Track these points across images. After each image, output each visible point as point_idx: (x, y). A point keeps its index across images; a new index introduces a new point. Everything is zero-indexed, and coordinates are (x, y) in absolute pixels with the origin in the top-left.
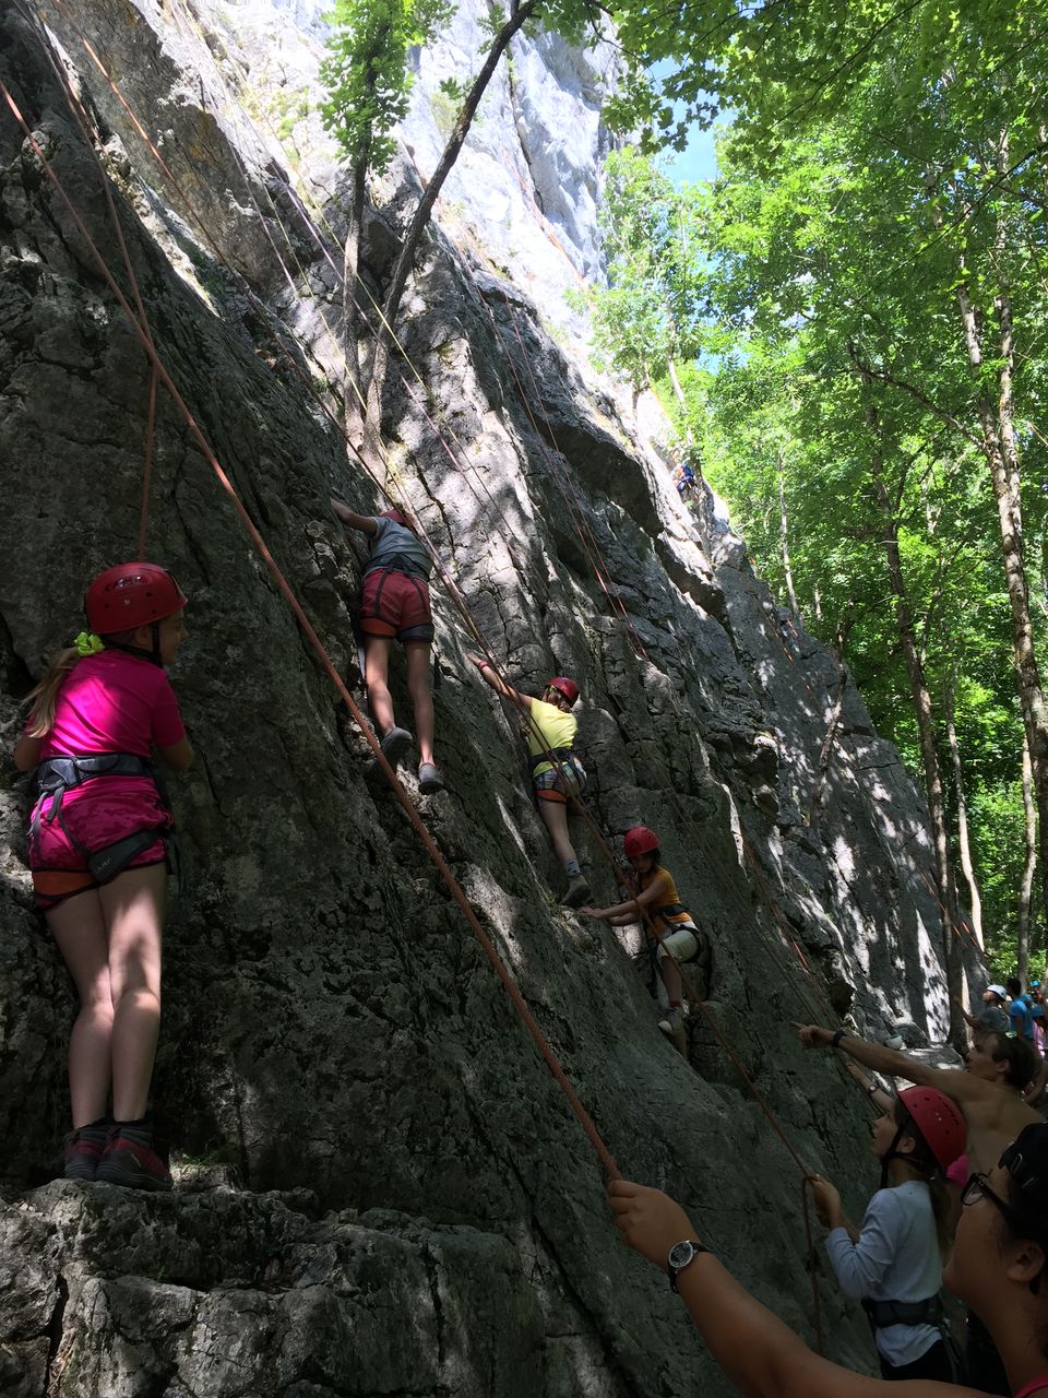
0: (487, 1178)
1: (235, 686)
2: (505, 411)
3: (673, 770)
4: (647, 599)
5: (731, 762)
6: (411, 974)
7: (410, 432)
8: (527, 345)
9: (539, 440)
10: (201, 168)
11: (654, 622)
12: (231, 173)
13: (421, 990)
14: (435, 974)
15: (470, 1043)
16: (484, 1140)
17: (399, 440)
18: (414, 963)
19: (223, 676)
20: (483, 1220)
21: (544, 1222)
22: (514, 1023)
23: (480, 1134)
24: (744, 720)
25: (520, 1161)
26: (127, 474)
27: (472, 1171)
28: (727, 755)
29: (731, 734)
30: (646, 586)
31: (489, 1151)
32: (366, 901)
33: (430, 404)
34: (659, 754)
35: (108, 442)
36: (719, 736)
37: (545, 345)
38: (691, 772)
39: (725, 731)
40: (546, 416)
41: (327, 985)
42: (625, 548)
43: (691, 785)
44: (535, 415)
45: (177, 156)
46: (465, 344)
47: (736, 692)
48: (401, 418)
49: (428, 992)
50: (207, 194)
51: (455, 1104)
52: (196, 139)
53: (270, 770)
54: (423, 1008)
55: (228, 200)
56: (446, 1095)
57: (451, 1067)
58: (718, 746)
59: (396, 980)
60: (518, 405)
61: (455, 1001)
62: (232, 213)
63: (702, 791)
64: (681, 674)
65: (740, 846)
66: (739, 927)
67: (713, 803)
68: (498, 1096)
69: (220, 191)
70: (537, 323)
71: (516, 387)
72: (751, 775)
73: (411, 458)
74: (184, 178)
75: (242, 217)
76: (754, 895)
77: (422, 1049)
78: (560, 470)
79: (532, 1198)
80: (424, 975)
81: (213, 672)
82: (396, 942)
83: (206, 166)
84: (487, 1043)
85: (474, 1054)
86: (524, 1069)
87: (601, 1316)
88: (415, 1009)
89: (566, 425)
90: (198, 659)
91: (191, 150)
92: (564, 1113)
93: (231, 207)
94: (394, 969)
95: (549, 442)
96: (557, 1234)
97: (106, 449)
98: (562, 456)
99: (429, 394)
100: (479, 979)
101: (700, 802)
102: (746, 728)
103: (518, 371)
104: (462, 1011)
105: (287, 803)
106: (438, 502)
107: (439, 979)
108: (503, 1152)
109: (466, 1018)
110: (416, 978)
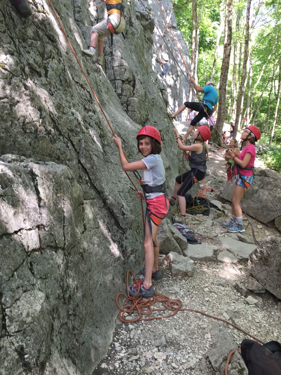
0: (59, 145)
6: (20, 53)
13: (25, 62)
15: (50, 90)
16: (58, 130)
18: (22, 49)
21: (83, 161)
22: (69, 86)
23: (56, 127)
25: (73, 139)
27: (53, 141)
29: (141, 13)
31: (60, 134)
36: (137, 13)
43: (130, 23)
49: (29, 64)
54: (27, 70)
61: (43, 72)
63: (134, 25)
68: (63, 113)
72: (145, 30)
79: (78, 153)
80: (27, 56)
82: (12, 38)
84: (58, 92)
85: (52, 95)
87: (103, 192)
88: (23, 69)
94: (10, 49)
96: (88, 166)
100: (53, 64)
101: (133, 29)
104: (46, 76)
107: (34, 59)
108: (66, 135)
109: (48, 79)
110: (23, 56)
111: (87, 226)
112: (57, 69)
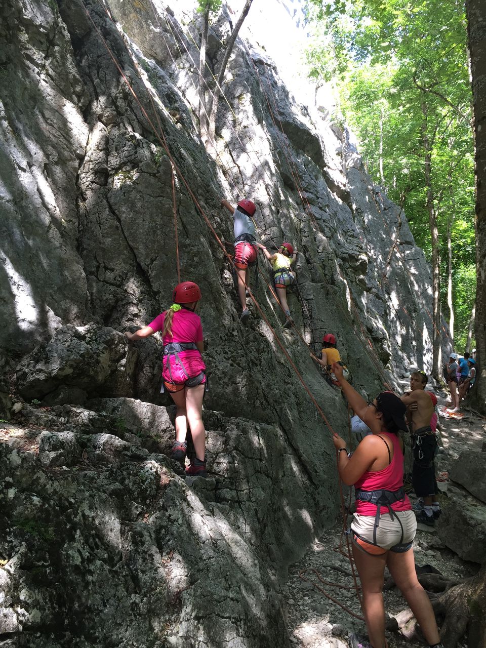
0: (268, 412)
2: (264, 123)
3: (326, 275)
4: (318, 198)
5: (348, 266)
6: (246, 354)
7: (226, 134)
8: (272, 85)
9: (276, 130)
10: (138, 11)
11: (321, 208)
12: (150, 14)
13: (249, 359)
14: (253, 355)
15: (263, 374)
16: (267, 401)
17: (221, 137)
18: (247, 351)
20: (267, 422)
21: (283, 424)
22: (274, 368)
23: (266, 400)
24: (355, 248)
25: (276, 407)
26: (167, 206)
27: (264, 409)
28: (347, 263)
29: (349, 255)
30: (318, 192)
31: (269, 404)
32: (233, 333)
33: (234, 121)
34: (320, 269)
35: (161, 196)
36: (344, 255)
37: (280, 84)
38: (332, 275)
39: (347, 253)
40: (279, 118)
41: (224, 357)
42: (310, 175)
43: (332, 280)
44: (275, 118)
45: (128, 6)
46: (249, 95)
47: (353, 236)
48: (222, 128)
49: (251, 360)
50: (141, 23)
51: (260, 391)
53: (206, 294)
54: (250, 364)
55: (149, 25)
56: (257, 389)
57: (258, 381)
58: (344, 259)
59: (243, 357)
60: (268, 114)
61: (258, 362)
62: (151, 31)
63: (336, 283)
64: (331, 230)
65: (349, 303)
66: (347, 334)
67: (340, 288)
68: (271, 389)
69: (146, 21)
70: (276, 73)
71: (267, 106)
72: (356, 271)
73: (227, 146)
74: (131, 16)
75: (155, 33)
76: (353, 321)
77: (251, 376)
78: (285, 143)
79: (280, 417)
80: (250, 355)
81: (191, 266)
82: (242, 345)
83: (140, 10)
84: (267, 374)
85: (264, 378)
86: (277, 382)
87: (298, 450)
88: (248, 365)
89: (288, 122)
90: (187, 262)
91: (134, 3)
92: (288, 395)
93: (151, 28)
94: (242, 353)
95: (280, 129)
96: (287, 428)
97: (161, 199)
98: (286, 136)
99: (234, 117)
100: (265, 356)
101: (335, 287)
102: (355, 252)
103: (268, 98)
104: (260, 365)
105: (211, 304)
106: (238, 166)
108: (272, 405)
111: (286, 473)
112: (267, 359)
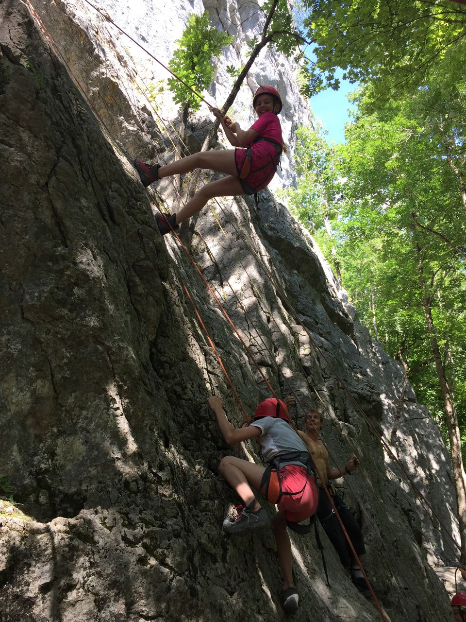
1: (78, 314)
2: (251, 225)
4: (317, 323)
10: (110, 107)
11: (321, 335)
13: (195, 543)
15: (229, 585)
17: (197, 234)
19: (69, 306)
24: (365, 387)
29: (359, 394)
30: (317, 317)
34: (329, 399)
36: (354, 395)
39: (356, 393)
40: (270, 233)
42: (307, 299)
45: (99, 101)
47: (360, 373)
50: (112, 119)
52: (109, 93)
55: (122, 122)
57: (215, 607)
62: (123, 128)
63: (352, 421)
74: (102, 111)
75: (128, 130)
77: (194, 593)
78: (276, 257)
84: (241, 585)
89: (279, 237)
91: (106, 98)
93: (123, 125)
94: (176, 527)
95: (271, 245)
102: (366, 392)
106: (216, 264)
107: (208, 534)
109: (226, 565)
110: (192, 534)
